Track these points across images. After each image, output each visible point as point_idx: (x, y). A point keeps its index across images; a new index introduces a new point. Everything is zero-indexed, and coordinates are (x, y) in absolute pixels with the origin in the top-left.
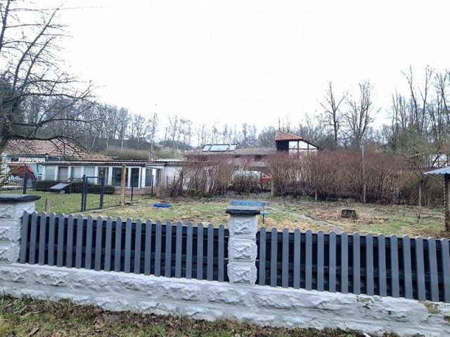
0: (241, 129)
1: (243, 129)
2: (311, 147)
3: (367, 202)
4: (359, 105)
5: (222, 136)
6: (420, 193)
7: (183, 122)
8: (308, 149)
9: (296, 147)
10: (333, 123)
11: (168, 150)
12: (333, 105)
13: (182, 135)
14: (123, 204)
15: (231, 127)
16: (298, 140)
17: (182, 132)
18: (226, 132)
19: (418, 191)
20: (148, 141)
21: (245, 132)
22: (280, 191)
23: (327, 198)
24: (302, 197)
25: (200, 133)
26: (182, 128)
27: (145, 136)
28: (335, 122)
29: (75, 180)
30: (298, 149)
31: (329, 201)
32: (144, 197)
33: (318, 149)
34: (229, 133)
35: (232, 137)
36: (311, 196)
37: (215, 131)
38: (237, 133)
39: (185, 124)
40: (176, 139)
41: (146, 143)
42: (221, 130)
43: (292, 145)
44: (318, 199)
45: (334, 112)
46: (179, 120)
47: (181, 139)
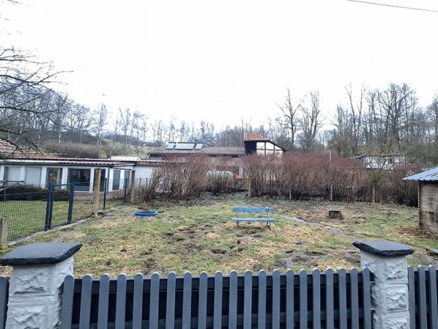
0: (199, 127)
1: (201, 127)
2: (277, 148)
3: (334, 200)
4: (310, 112)
5: (180, 133)
6: (374, 191)
7: (136, 116)
8: (274, 150)
9: (264, 148)
10: (290, 126)
11: (119, 145)
12: (291, 110)
13: (135, 130)
14: (96, 215)
15: (188, 124)
16: (265, 142)
17: (135, 126)
18: (183, 129)
19: (372, 190)
20: (93, 134)
21: (203, 130)
22: (257, 192)
23: (300, 198)
24: (278, 197)
25: (156, 129)
26: (136, 122)
27: (88, 129)
28: (293, 126)
29: (10, 184)
30: (265, 150)
31: (302, 199)
32: (115, 203)
33: (283, 150)
34: (186, 130)
35: (190, 134)
36: (285, 195)
37: (173, 127)
38: (195, 131)
39: (139, 119)
40: (128, 133)
41: (90, 136)
42: (178, 126)
43: (259, 145)
44: (292, 198)
45: (292, 116)
46: (132, 114)
47: (135, 135)
